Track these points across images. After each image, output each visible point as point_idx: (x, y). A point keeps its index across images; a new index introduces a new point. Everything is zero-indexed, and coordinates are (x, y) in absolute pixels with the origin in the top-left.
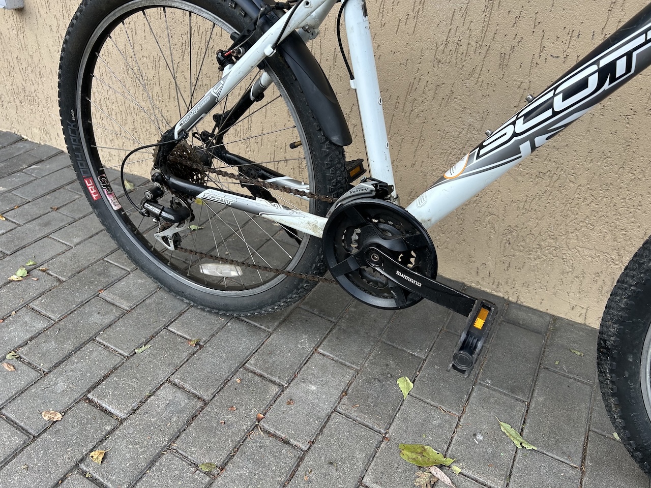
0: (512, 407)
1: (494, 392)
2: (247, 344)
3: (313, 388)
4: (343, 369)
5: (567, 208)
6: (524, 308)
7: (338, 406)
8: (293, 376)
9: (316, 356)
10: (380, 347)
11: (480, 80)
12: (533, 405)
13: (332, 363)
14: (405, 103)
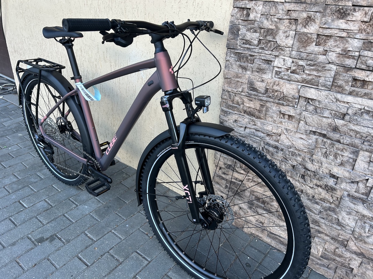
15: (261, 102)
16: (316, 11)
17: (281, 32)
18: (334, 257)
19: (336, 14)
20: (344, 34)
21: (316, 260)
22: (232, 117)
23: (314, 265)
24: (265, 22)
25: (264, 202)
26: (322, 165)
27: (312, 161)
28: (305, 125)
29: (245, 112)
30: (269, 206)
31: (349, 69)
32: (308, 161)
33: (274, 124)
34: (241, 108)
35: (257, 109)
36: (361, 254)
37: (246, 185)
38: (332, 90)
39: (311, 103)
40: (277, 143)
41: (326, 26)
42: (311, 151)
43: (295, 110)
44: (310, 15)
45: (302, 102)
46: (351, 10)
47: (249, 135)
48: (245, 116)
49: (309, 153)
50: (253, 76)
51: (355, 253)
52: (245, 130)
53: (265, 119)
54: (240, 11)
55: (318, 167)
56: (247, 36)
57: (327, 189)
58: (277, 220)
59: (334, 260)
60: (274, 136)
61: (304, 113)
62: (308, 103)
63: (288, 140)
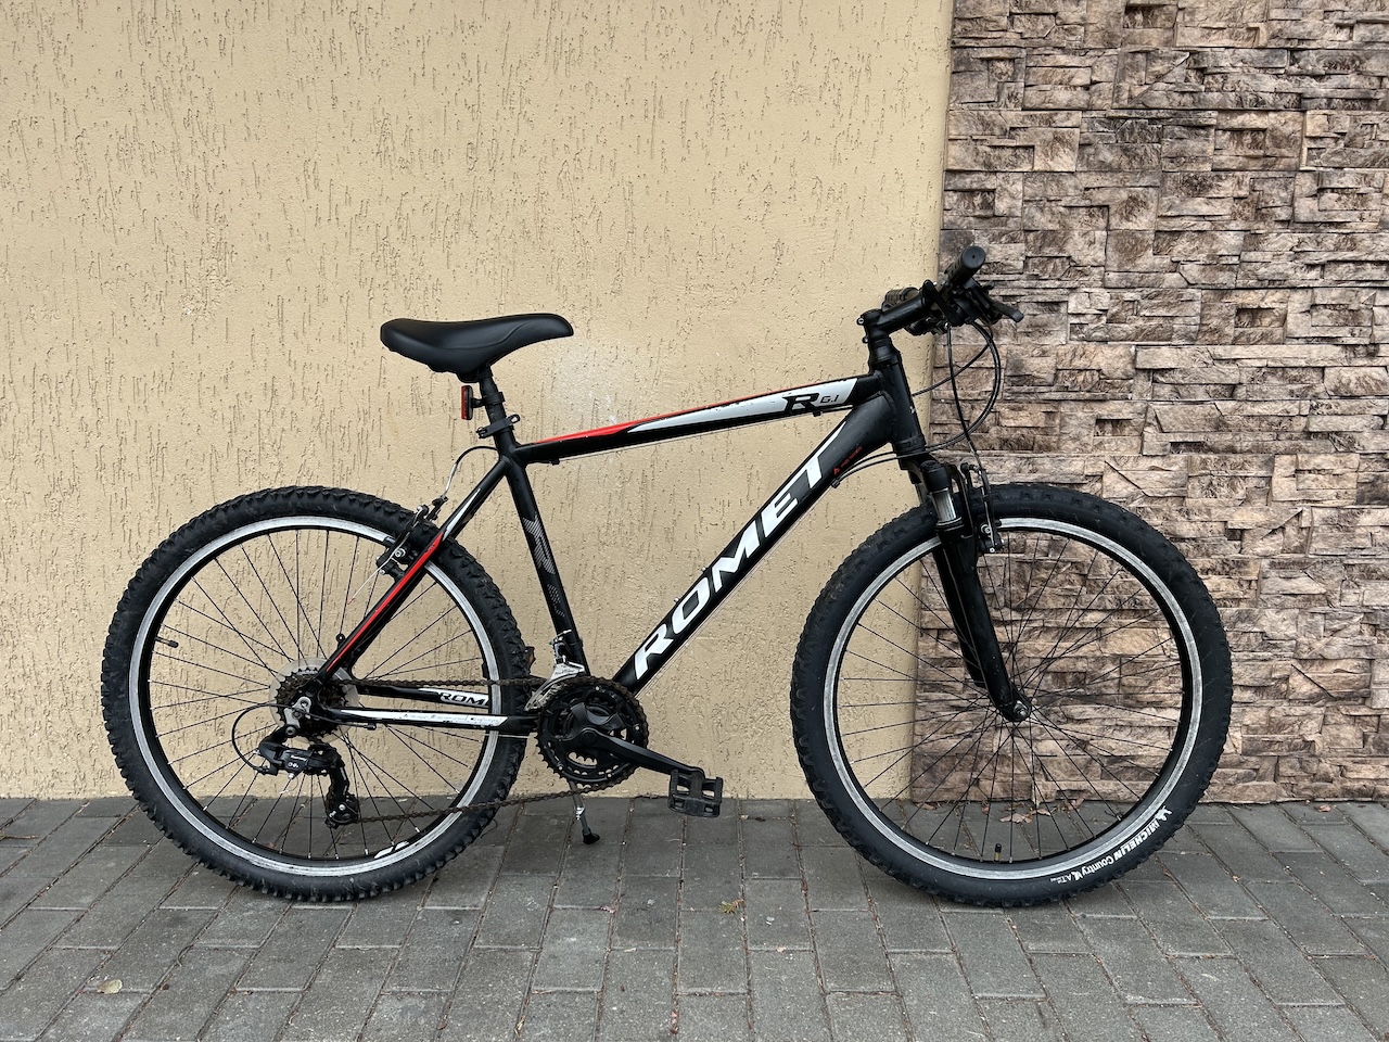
15: (1049, 405)
16: (1149, 184)
17: (1076, 233)
18: (1270, 736)
19: (1184, 188)
20: (1206, 226)
24: (1038, 215)
25: (1081, 678)
26: (1209, 512)
27: (1187, 513)
28: (1159, 434)
29: (1005, 444)
30: (1098, 681)
31: (1222, 292)
32: (1180, 518)
33: (1084, 454)
34: (995, 436)
35: (1037, 428)
36: (1322, 695)
37: (1028, 653)
38: (1197, 343)
39: (1163, 380)
41: (1174, 213)
42: (1183, 491)
43: (1132, 405)
44: (1134, 194)
45: (1142, 384)
46: (1213, 179)
48: (1004, 456)
50: (1018, 347)
51: (1311, 700)
54: (963, 198)
56: (994, 252)
57: (1227, 569)
58: (1123, 714)
59: (1271, 743)
61: (1154, 407)
62: (1155, 381)
63: (1124, 484)
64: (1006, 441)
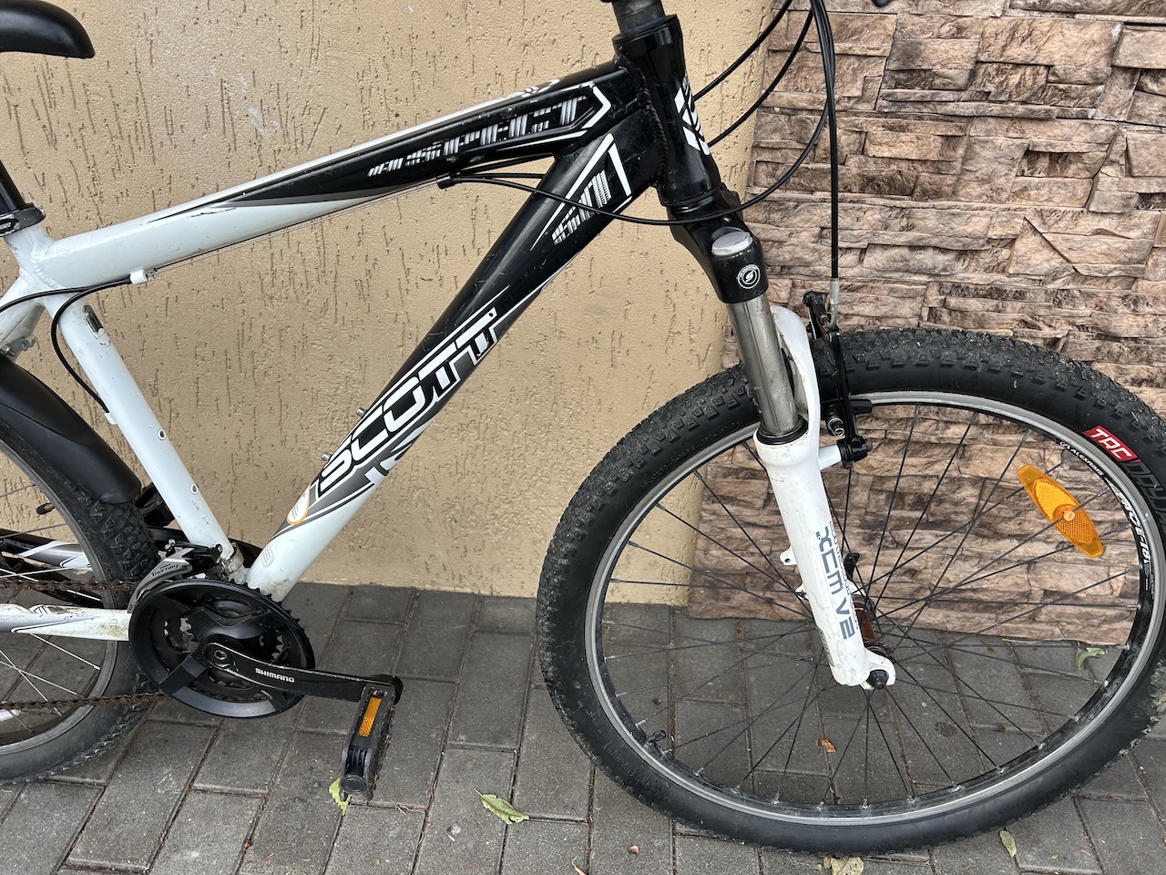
0: (497, 766)
1: (471, 751)
2: (63, 821)
3: (195, 854)
4: (241, 802)
5: (510, 463)
6: (503, 601)
7: (241, 869)
8: (157, 848)
9: (192, 798)
10: (297, 743)
11: (340, 317)
12: (524, 751)
13: (221, 800)
14: (240, 359)
15: (951, 124)
21: (1102, 611)
22: (808, 221)
23: (1092, 629)
25: (922, 502)
28: (1124, 179)
29: (870, 184)
30: (947, 506)
32: (1121, 309)
33: (993, 205)
34: (855, 171)
35: (924, 162)
39: (1153, 86)
40: (997, 278)
42: (1137, 269)
43: (1092, 130)
45: (1119, 92)
47: (879, 274)
48: (864, 202)
49: (1121, 278)
50: (918, 18)
52: (861, 261)
53: (954, 192)
55: (1150, 319)
58: (973, 544)
60: (983, 255)
61: (1128, 134)
62: (1139, 88)
63: (1047, 253)
64: (871, 180)
